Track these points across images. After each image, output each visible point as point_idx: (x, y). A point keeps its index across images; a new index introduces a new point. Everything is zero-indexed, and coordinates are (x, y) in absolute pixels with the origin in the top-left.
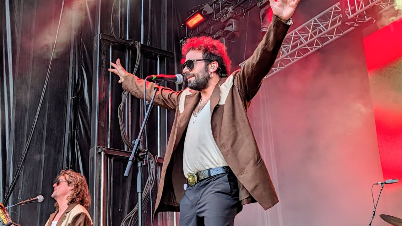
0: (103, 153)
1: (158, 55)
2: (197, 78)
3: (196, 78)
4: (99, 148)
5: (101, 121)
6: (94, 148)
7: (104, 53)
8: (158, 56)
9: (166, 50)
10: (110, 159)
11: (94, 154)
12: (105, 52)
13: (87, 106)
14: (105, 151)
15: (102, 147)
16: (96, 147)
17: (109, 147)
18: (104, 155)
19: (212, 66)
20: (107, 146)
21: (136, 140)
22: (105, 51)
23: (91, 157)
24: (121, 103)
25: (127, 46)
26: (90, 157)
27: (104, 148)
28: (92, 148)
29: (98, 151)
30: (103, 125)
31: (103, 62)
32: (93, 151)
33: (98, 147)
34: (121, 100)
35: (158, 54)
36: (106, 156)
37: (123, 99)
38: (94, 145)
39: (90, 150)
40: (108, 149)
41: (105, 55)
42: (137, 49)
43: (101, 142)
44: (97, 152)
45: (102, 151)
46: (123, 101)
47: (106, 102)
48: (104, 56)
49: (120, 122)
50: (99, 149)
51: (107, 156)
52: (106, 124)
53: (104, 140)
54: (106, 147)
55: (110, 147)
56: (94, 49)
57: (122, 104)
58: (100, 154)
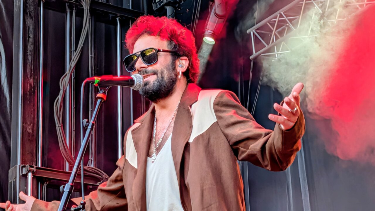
0: (30, 176)
1: (118, 17)
2: (160, 78)
3: (158, 77)
4: (24, 166)
5: (26, 123)
6: (17, 166)
7: (30, 15)
8: (118, 19)
9: (131, 8)
10: (42, 184)
11: (16, 177)
12: (33, 14)
13: (6, 99)
14: (33, 173)
15: (28, 165)
16: (20, 166)
17: (40, 165)
18: (33, 179)
19: (180, 63)
20: (37, 164)
21: (67, 185)
22: (33, 12)
23: (11, 182)
24: (58, 94)
25: (67, 2)
26: (9, 182)
27: (32, 167)
28: (13, 167)
29: (22, 172)
30: (30, 131)
31: (29, 29)
32: (14, 172)
33: (22, 165)
34: (59, 90)
35: (119, 15)
36: (35, 180)
37: (61, 88)
38: (16, 163)
39: (10, 171)
40: (37, 168)
41: (31, 18)
42: (84, 7)
43: (28, 157)
44: (21, 174)
45: (29, 172)
46: (61, 92)
47: (34, 93)
48: (31, 20)
49: (57, 125)
50: (24, 168)
51: (37, 179)
52: (35, 129)
53: (33, 155)
54: (35, 166)
55: (42, 165)
56: (16, 9)
57: (60, 97)
58: (25, 176)
